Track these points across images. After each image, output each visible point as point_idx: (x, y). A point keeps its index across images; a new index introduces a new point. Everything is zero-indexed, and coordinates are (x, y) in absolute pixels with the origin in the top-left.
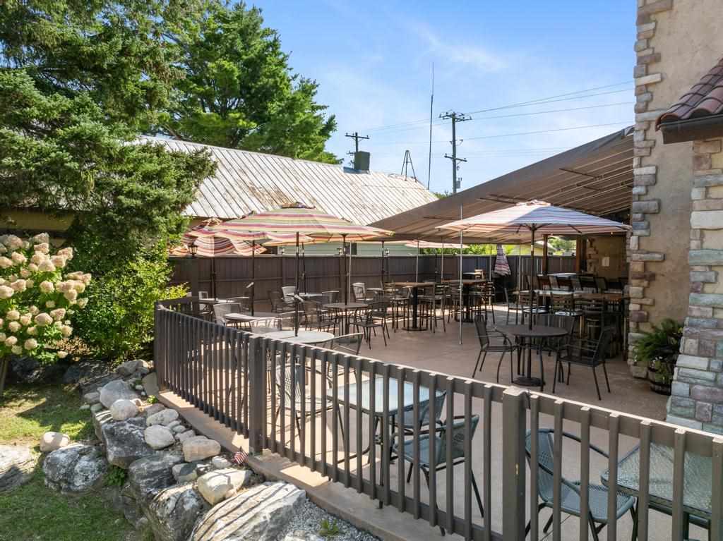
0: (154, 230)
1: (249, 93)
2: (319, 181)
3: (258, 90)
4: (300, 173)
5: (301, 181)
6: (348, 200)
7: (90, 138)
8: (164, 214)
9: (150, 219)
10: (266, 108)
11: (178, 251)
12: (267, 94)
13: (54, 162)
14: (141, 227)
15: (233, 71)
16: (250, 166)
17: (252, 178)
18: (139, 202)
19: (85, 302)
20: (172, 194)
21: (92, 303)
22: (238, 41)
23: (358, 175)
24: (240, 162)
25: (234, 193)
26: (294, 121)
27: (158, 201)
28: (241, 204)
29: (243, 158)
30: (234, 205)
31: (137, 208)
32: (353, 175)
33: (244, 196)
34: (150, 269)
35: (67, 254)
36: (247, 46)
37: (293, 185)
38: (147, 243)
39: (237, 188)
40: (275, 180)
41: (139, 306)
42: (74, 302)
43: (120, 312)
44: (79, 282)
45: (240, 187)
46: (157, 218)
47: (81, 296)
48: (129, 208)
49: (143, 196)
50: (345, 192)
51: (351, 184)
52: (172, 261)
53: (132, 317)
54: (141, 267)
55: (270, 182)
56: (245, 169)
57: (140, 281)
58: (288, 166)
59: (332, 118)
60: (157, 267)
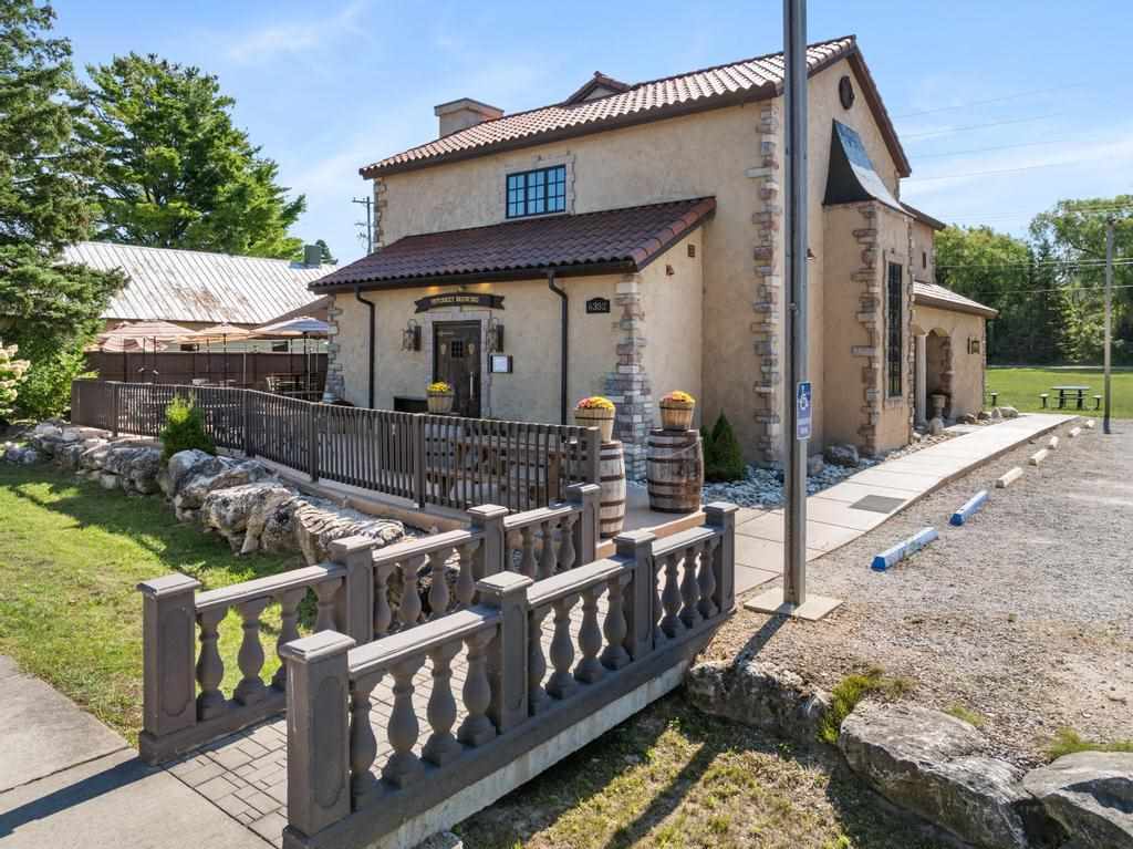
0: (74, 333)
1: (194, 177)
2: (255, 278)
3: (205, 175)
4: (235, 270)
5: (234, 279)
6: (284, 298)
7: (31, 276)
8: (81, 323)
9: (71, 325)
10: (215, 193)
11: (94, 348)
12: (215, 180)
13: (8, 293)
14: (64, 331)
15: (173, 159)
16: (180, 268)
17: (180, 279)
18: (63, 315)
19: (25, 378)
20: (86, 309)
21: (29, 381)
22: (183, 121)
23: (306, 271)
24: (168, 262)
25: (157, 295)
26: (244, 208)
27: (77, 314)
28: (164, 306)
29: (174, 258)
30: (156, 307)
31: (62, 318)
32: (301, 271)
33: (168, 298)
34: (69, 359)
35: (14, 348)
36: (194, 126)
37: (222, 283)
38: (69, 342)
39: (161, 290)
40: (204, 279)
41: (60, 384)
42: (18, 378)
43: (48, 388)
44: (23, 366)
45: (165, 289)
46: (76, 325)
47: (23, 374)
48: (56, 319)
49: (66, 310)
50: (283, 289)
51: (294, 281)
52: (87, 355)
53: (56, 392)
54: (64, 357)
55: (198, 282)
56: (174, 270)
57: (63, 368)
58: (222, 263)
59: (301, 198)
60: (76, 358)
